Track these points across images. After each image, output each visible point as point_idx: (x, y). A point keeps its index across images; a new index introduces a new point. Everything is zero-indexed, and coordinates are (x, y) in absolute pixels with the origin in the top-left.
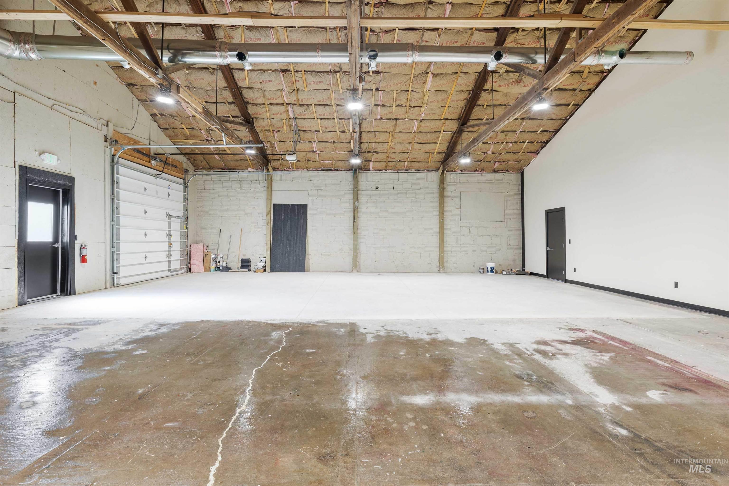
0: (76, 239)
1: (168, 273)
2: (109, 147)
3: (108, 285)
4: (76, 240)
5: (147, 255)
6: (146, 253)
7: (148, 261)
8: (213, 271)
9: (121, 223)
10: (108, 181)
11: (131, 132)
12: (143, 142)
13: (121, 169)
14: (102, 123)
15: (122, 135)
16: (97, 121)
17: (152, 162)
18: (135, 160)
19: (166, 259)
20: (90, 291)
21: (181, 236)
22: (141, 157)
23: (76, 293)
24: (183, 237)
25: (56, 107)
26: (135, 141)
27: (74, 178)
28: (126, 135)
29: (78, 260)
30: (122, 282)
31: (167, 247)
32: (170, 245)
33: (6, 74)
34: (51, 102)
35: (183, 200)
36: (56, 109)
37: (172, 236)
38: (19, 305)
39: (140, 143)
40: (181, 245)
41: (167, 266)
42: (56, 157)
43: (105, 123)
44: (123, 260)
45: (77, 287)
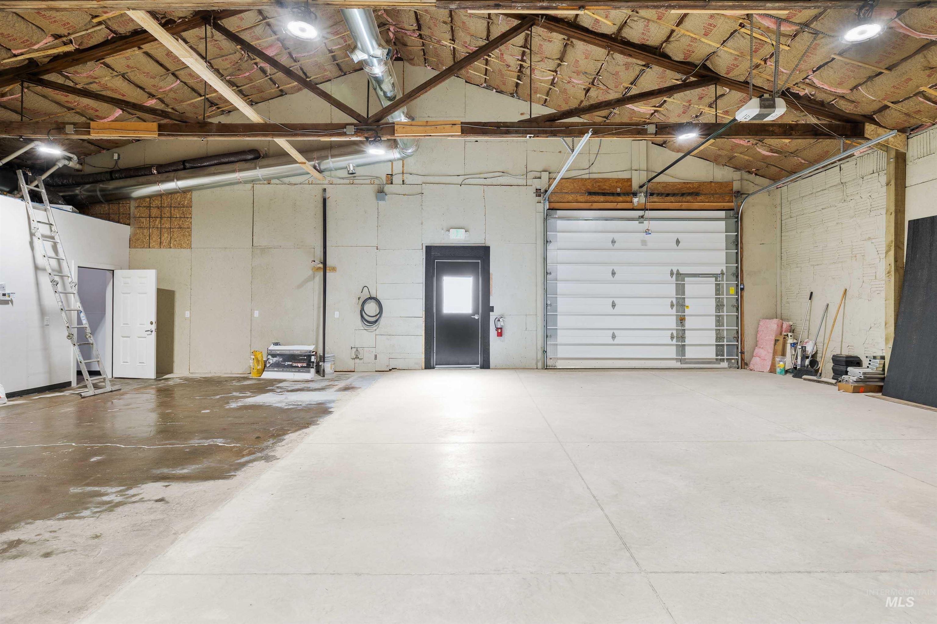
0: (492, 309)
1: (678, 365)
2: (542, 202)
3: (540, 365)
4: (493, 311)
5: (616, 333)
6: (614, 331)
7: (616, 341)
8: (780, 373)
9: (559, 291)
10: (540, 242)
11: (587, 171)
12: (617, 177)
13: (560, 224)
14: (533, 176)
15: (569, 180)
16: (525, 176)
17: (635, 200)
18: (595, 205)
19: (670, 342)
20: (511, 367)
21: (719, 306)
22: (611, 198)
23: (491, 367)
24: (725, 308)
25: (467, 181)
26: (596, 180)
27: (489, 247)
28: (577, 177)
29: (493, 333)
30: (560, 364)
31: (672, 322)
32: (682, 320)
33: (415, 172)
34: (461, 178)
35: (724, 245)
36: (467, 183)
37: (687, 307)
38: (425, 368)
39: (608, 179)
40: (719, 321)
41: (672, 352)
42: (464, 230)
43: (538, 175)
44: (562, 337)
45: (493, 360)
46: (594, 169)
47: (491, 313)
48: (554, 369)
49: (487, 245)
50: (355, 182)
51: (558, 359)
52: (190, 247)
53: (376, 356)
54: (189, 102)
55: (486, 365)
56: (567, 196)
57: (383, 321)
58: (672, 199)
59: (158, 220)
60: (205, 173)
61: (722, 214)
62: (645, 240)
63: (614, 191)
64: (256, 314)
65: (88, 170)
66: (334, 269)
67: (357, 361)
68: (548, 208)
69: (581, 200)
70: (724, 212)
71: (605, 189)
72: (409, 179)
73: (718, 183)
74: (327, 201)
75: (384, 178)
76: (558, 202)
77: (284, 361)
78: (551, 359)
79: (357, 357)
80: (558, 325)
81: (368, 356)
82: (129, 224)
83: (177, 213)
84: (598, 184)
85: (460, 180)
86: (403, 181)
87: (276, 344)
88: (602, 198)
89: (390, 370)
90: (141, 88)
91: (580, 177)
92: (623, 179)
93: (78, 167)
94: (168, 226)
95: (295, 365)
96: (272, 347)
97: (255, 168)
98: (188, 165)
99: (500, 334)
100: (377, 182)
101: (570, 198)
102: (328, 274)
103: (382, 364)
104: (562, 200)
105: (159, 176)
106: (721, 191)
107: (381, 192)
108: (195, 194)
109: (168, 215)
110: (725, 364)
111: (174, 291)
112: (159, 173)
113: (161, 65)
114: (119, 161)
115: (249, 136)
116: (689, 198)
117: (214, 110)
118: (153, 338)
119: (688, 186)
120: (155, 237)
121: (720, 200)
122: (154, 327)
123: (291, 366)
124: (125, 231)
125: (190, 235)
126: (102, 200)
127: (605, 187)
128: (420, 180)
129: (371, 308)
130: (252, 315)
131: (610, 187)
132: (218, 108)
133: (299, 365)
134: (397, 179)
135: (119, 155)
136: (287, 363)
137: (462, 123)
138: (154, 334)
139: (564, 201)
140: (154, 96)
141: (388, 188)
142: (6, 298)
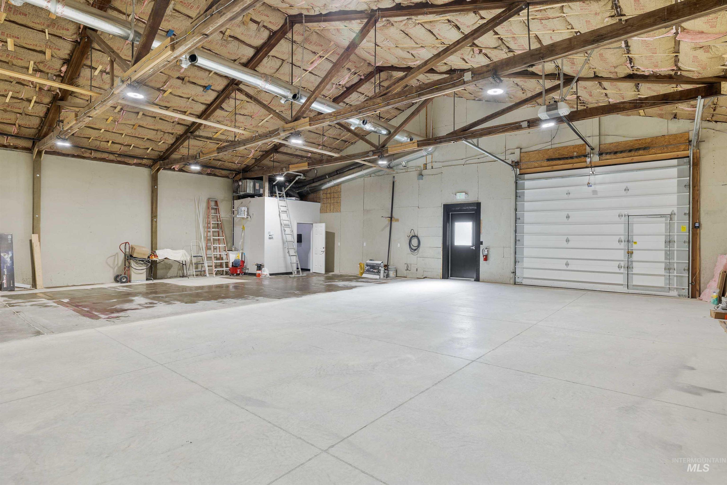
1: (625, 290)
3: (512, 281)
4: (482, 244)
6: (569, 260)
7: (569, 268)
9: (525, 231)
10: (513, 197)
11: (550, 143)
12: (574, 144)
13: (527, 184)
14: (510, 153)
15: (535, 152)
16: (504, 153)
17: (588, 160)
18: (555, 168)
19: (617, 270)
20: (493, 282)
21: (669, 242)
22: (570, 161)
23: (480, 280)
24: (676, 244)
25: (468, 162)
26: (557, 149)
27: (480, 203)
28: (542, 149)
29: (482, 258)
30: (525, 282)
31: (621, 255)
32: (630, 253)
33: (438, 160)
34: (464, 160)
35: (675, 189)
36: (467, 163)
37: (635, 243)
38: (443, 278)
39: (567, 147)
40: (669, 255)
41: (621, 279)
42: (464, 193)
43: (513, 151)
44: (526, 263)
45: (481, 277)
46: (555, 141)
47: (481, 246)
48: (521, 284)
49: (479, 201)
50: (408, 170)
51: (524, 278)
52: (340, 212)
53: (417, 269)
54: (335, 144)
55: (477, 279)
56: (533, 163)
57: (421, 249)
58: (624, 155)
59: (330, 199)
60: (344, 175)
61: (675, 162)
62: (596, 191)
63: (571, 155)
64: (365, 245)
65: (308, 179)
66: (397, 220)
67: (408, 271)
68: (519, 173)
69: (545, 165)
70: (676, 160)
71: (564, 154)
72: (435, 165)
73: (672, 135)
74: (395, 183)
75: (422, 166)
76: (527, 169)
77: (370, 269)
78: (518, 278)
79: (407, 270)
80: (524, 254)
81: (413, 270)
82: (320, 202)
83: (336, 195)
84: (558, 152)
85: (463, 162)
86: (432, 167)
87: (371, 260)
88: (561, 162)
89: (424, 278)
90: (314, 143)
91: (544, 148)
92: (578, 145)
93: (304, 178)
94: (333, 202)
95: (374, 271)
96: (369, 262)
97: (361, 170)
98: (338, 172)
99: (486, 259)
100: (419, 169)
101: (536, 165)
102: (393, 223)
103: (420, 274)
104: (530, 167)
105: (330, 178)
106: (675, 141)
107: (421, 175)
108: (342, 185)
109: (333, 196)
110: (675, 293)
111: (334, 233)
112: (329, 177)
113: (317, 133)
114: (318, 174)
115: (335, 163)
116: (641, 152)
117: (348, 144)
118: (324, 255)
119: (640, 142)
120: (328, 208)
121: (675, 150)
122: (324, 250)
123: (372, 271)
124: (317, 206)
125: (340, 206)
126: (310, 192)
127: (563, 153)
128: (440, 165)
129: (415, 242)
130: (363, 244)
131: (568, 153)
132: (349, 142)
133: (375, 271)
134: (429, 166)
135: (317, 171)
136: (371, 270)
137: (418, 141)
138: (324, 253)
139: (531, 167)
140: (320, 145)
141: (424, 172)
142: (271, 237)
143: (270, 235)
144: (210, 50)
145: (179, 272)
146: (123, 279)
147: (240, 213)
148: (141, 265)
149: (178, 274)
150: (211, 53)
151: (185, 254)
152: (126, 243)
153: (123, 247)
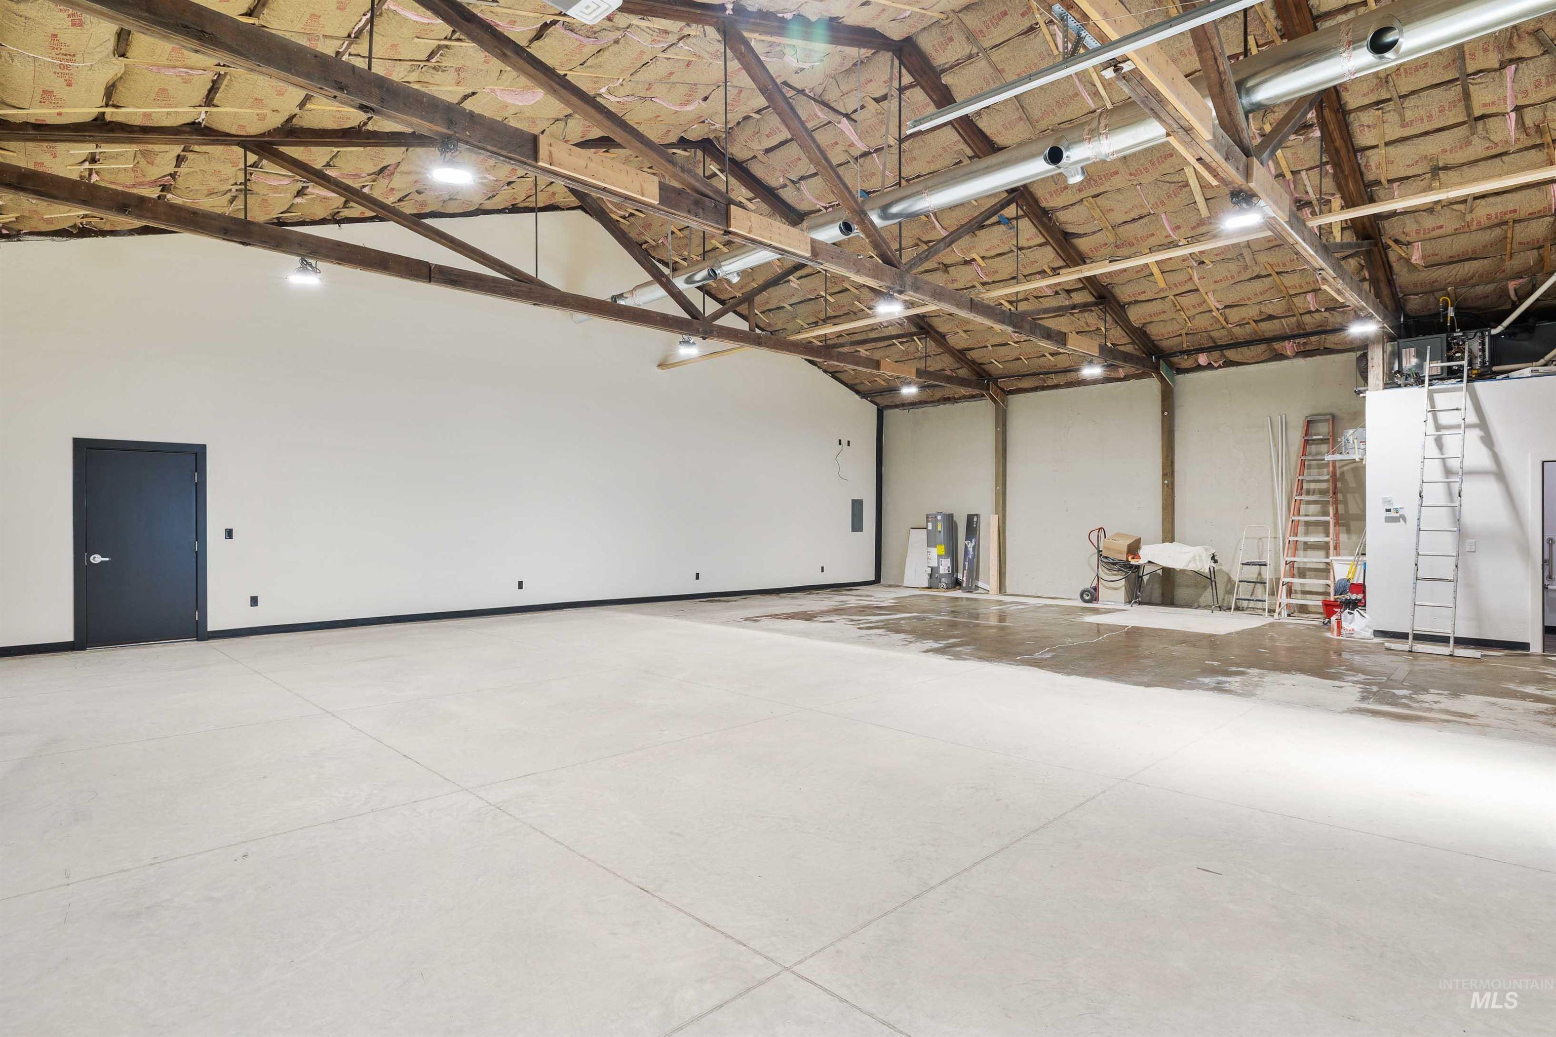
142: (1393, 514)
143: (1388, 510)
144: (919, 176)
145: (1226, 598)
146: (1088, 595)
147: (1346, 449)
148: (1116, 573)
149: (1226, 601)
150: (923, 178)
151: (1200, 556)
152: (1099, 529)
153: (1094, 536)
